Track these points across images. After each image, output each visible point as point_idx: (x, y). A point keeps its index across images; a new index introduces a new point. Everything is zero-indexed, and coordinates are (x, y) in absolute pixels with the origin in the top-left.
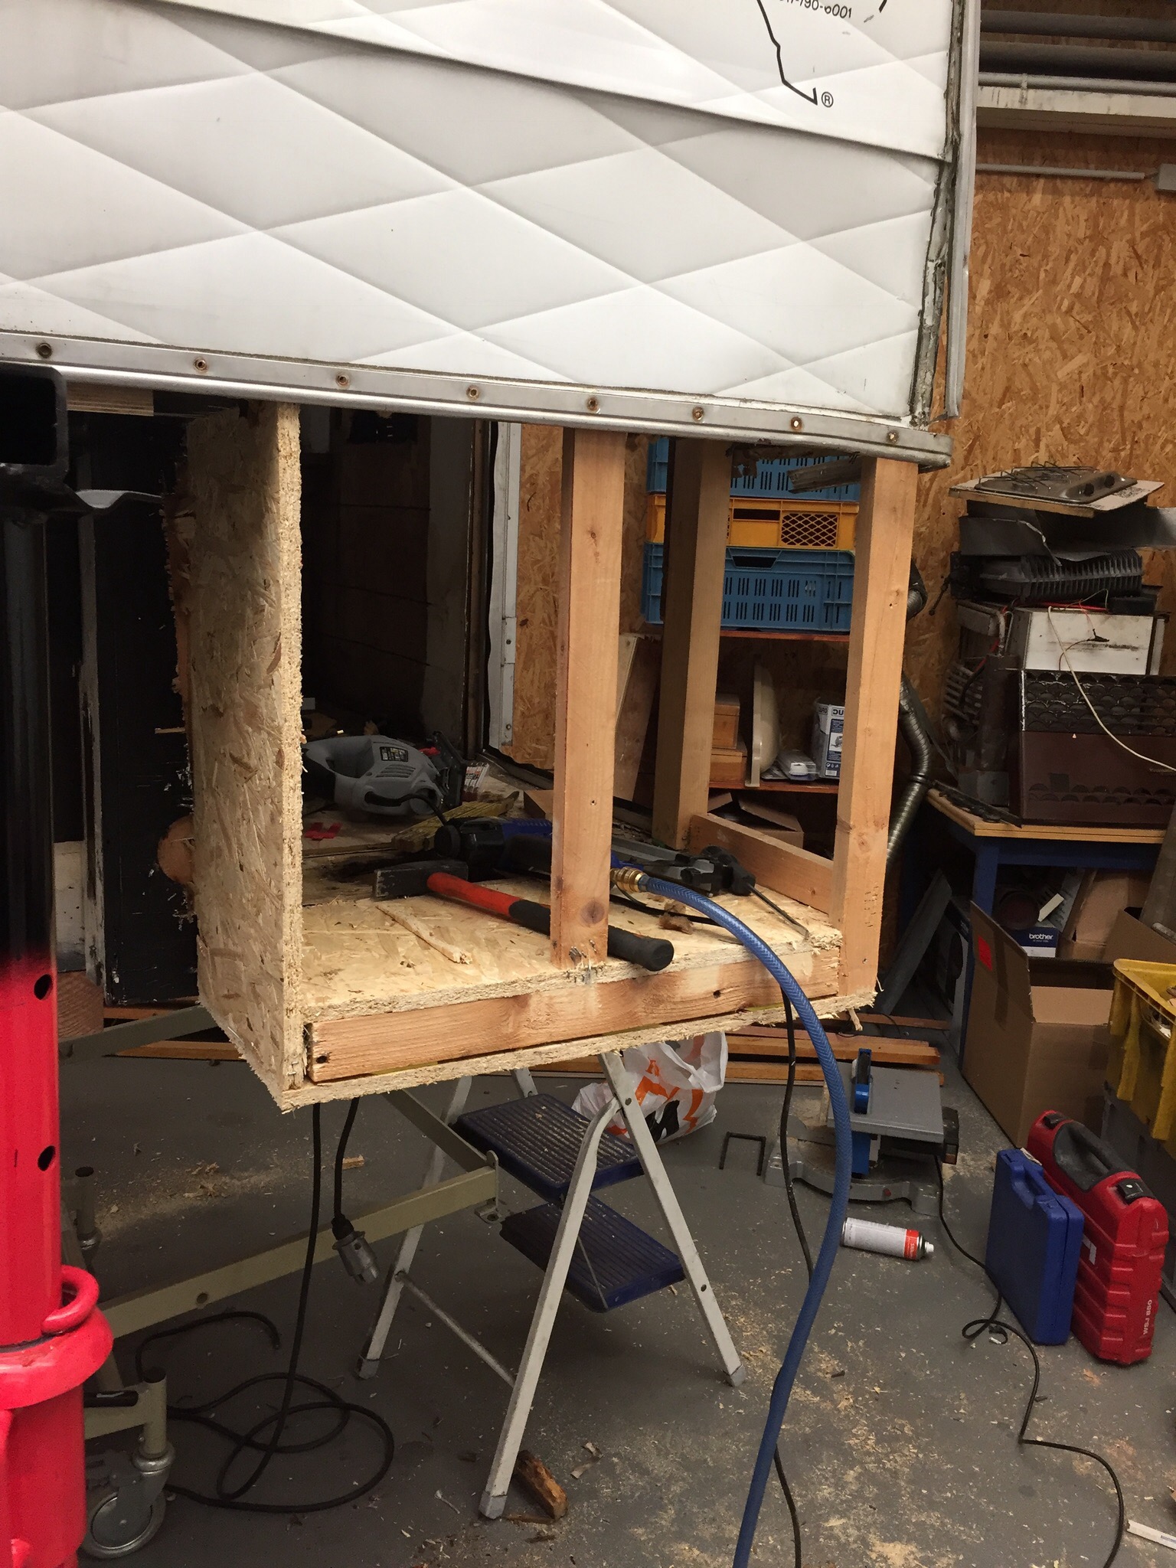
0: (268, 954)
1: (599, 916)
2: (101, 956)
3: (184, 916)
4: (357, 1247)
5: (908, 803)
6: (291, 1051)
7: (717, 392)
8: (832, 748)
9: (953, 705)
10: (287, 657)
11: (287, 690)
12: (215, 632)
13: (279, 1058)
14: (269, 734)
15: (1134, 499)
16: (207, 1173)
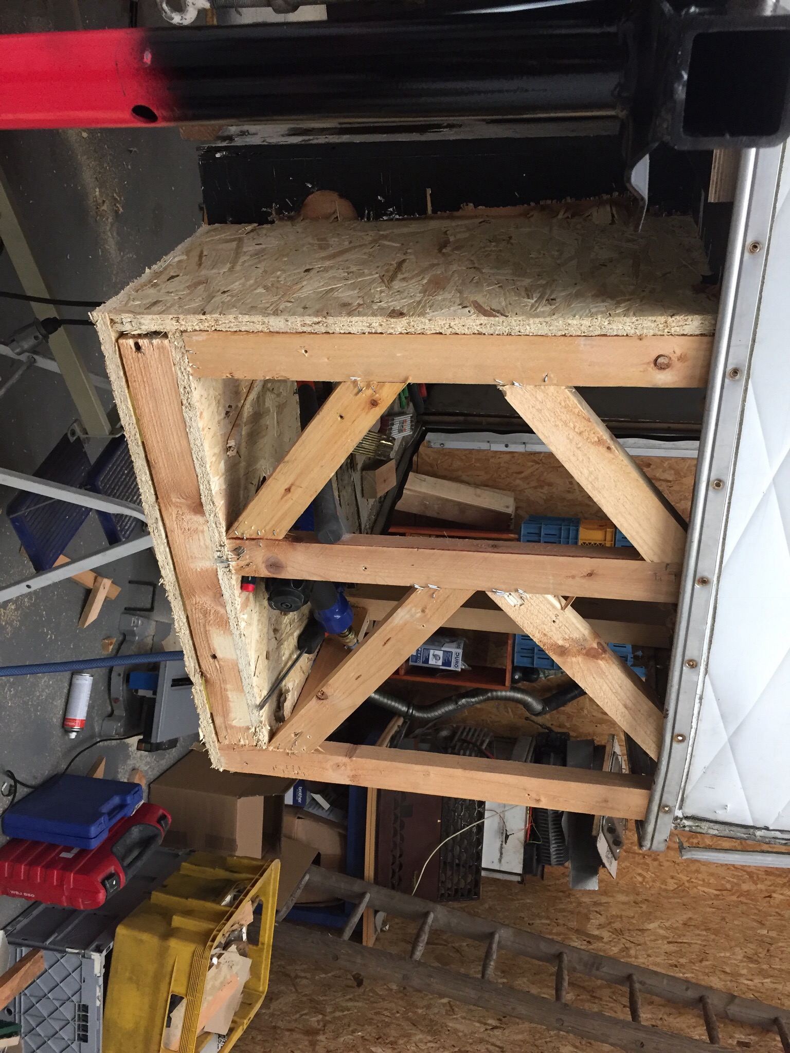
0: (229, 298)
1: (272, 570)
2: (239, 142)
3: (274, 213)
4: (36, 338)
5: (393, 703)
6: (142, 321)
7: (710, 677)
8: (432, 652)
9: (462, 733)
10: (486, 322)
11: (457, 322)
12: (512, 244)
13: (138, 310)
14: (419, 302)
15: (605, 860)
16: (115, 205)
